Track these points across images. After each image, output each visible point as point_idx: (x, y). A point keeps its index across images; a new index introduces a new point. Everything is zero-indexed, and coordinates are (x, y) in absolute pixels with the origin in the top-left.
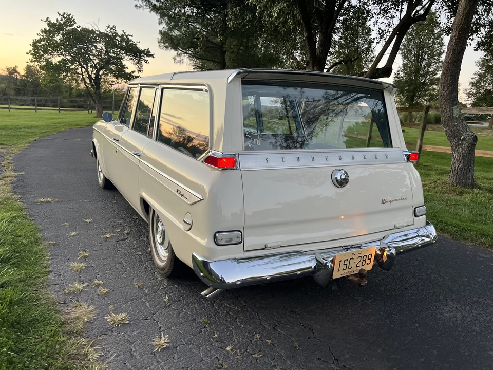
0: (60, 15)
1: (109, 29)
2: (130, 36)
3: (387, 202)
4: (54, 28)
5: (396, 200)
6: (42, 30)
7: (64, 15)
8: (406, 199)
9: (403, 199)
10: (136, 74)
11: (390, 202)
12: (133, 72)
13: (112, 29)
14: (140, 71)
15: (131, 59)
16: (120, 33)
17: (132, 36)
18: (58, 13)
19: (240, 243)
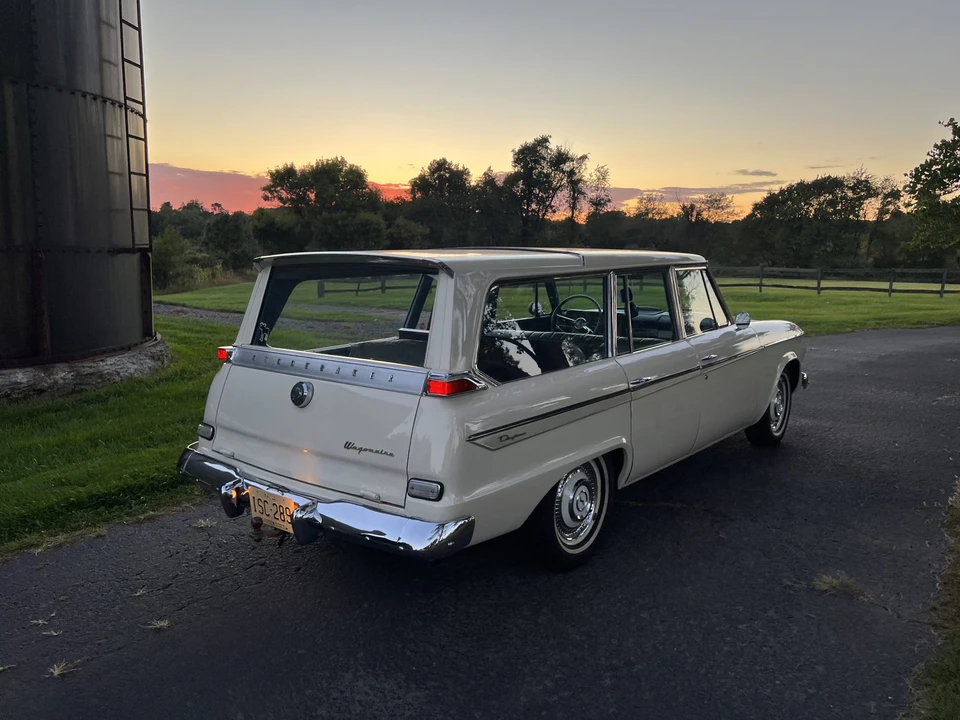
3: (355, 448)
5: (371, 451)
6: (936, 145)
8: (391, 455)
9: (386, 453)
11: (360, 449)
19: (210, 439)
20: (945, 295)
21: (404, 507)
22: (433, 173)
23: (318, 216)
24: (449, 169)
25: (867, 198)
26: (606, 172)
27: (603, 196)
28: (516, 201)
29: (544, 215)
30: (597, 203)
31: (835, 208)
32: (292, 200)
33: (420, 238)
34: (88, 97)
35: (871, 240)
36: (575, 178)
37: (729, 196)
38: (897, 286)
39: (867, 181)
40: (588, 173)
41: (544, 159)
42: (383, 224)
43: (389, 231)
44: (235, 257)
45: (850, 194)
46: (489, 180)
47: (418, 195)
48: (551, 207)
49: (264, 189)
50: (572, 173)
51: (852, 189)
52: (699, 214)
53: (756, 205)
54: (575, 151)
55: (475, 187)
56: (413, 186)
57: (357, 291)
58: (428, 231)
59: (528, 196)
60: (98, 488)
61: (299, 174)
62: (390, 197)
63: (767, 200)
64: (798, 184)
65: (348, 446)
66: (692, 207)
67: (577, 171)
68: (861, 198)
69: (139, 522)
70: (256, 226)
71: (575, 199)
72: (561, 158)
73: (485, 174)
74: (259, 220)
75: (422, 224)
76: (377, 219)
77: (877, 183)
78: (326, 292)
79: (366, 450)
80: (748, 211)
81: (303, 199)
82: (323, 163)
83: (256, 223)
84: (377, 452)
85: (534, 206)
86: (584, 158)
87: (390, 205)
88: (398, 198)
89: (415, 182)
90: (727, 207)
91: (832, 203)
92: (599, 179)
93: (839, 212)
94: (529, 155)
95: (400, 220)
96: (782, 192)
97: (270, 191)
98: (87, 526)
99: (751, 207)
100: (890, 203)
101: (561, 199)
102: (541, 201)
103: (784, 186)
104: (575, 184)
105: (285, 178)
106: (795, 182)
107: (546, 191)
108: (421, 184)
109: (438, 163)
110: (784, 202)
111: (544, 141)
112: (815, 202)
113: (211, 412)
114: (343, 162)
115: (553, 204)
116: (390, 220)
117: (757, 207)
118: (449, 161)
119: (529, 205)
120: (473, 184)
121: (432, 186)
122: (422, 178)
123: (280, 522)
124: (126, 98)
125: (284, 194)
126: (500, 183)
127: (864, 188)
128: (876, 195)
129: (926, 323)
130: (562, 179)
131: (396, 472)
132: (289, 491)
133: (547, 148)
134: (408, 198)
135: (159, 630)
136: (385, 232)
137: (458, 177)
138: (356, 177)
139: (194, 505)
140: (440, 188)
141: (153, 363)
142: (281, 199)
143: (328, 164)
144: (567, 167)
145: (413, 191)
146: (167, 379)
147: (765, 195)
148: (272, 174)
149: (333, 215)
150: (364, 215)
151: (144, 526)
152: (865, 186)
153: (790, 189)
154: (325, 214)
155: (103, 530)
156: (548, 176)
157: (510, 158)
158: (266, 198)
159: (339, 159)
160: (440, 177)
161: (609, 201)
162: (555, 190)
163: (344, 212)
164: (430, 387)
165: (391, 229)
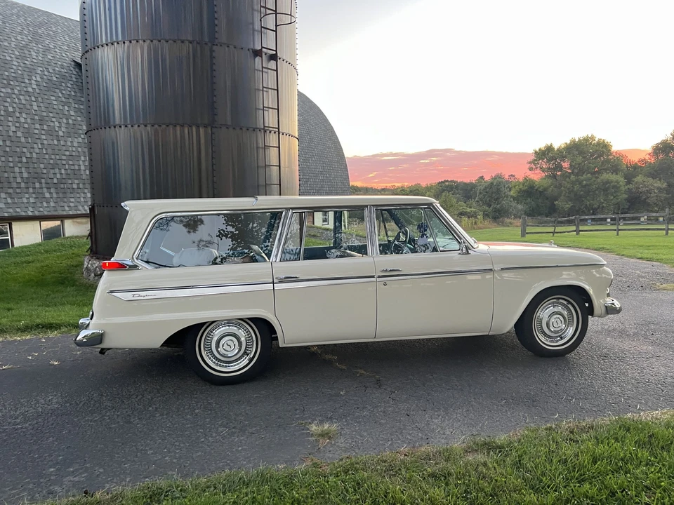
23: (567, 179)
32: (549, 168)
33: (656, 191)
34: (244, 129)
42: (622, 181)
43: (626, 187)
44: (496, 211)
47: (661, 156)
49: (530, 163)
56: (655, 150)
57: (554, 233)
58: (665, 185)
61: (556, 149)
62: (635, 159)
70: (520, 189)
74: (523, 185)
75: (660, 180)
76: (619, 178)
78: (527, 233)
81: (560, 168)
82: (575, 140)
83: (521, 186)
87: (635, 167)
88: (642, 161)
89: (657, 147)
95: (639, 178)
97: (535, 164)
105: (546, 154)
108: (662, 148)
114: (593, 138)
116: (629, 178)
122: (664, 143)
124: (264, 126)
125: (544, 165)
134: (653, 160)
136: (623, 189)
138: (604, 147)
142: (542, 169)
143: (579, 140)
145: (655, 154)
148: (536, 152)
149: (580, 177)
150: (605, 176)
154: (572, 176)
158: (531, 169)
159: (590, 136)
163: (589, 175)
165: (630, 186)
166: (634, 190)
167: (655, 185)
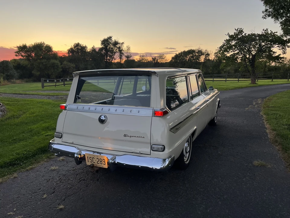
0: (236, 30)
1: (264, 31)
2: (276, 32)
3: (128, 136)
4: (232, 37)
5: (135, 137)
6: (225, 40)
7: (238, 29)
8: (143, 137)
9: (141, 137)
10: (281, 56)
11: (131, 136)
12: (280, 55)
13: (265, 31)
14: (284, 53)
15: (278, 46)
16: (269, 32)
17: (277, 32)
18: (235, 29)
19: (61, 138)
20: (227, 81)
21: (150, 155)
22: (75, 47)
23: (36, 62)
24: (80, 46)
25: (201, 56)
26: (130, 48)
27: (129, 54)
28: (103, 56)
29: (112, 61)
30: (128, 57)
31: (193, 58)
32: (26, 56)
33: (72, 68)
35: (203, 67)
36: (121, 49)
37: (165, 55)
38: (215, 79)
39: (201, 51)
40: (124, 48)
41: (111, 43)
42: (59, 64)
44: (7, 76)
45: (197, 54)
46: (94, 50)
47: (71, 54)
48: (114, 58)
49: (15, 52)
50: (119, 48)
51: (197, 53)
52: (157, 60)
53: (172, 57)
54: (120, 41)
55: (89, 52)
56: (68, 51)
57: (55, 86)
58: (75, 66)
59: (106, 54)
60: (7, 160)
61: (28, 47)
62: (61, 55)
63: (175, 56)
64: (183, 51)
65: (125, 136)
66: (155, 58)
67: (121, 47)
68: (199, 56)
69: (27, 170)
71: (121, 56)
72: (116, 43)
73: (92, 48)
75: (72, 63)
76: (57, 62)
77: (204, 51)
79: (133, 136)
80: (170, 59)
81: (29, 56)
82: (37, 44)
83: (13, 64)
84: (138, 137)
85: (108, 58)
86: (123, 43)
87: (61, 57)
88: (63, 55)
89: (69, 50)
90: (165, 58)
91: (192, 57)
92: (127, 50)
93: (194, 59)
94: (106, 42)
95: (65, 62)
96: (179, 54)
97: (18, 53)
98: (8, 174)
99: (171, 58)
100: (207, 57)
101: (117, 55)
102: (110, 56)
103: (180, 52)
104: (121, 51)
105: (23, 48)
106: (182, 51)
107: (112, 53)
108: (71, 51)
109: (76, 44)
110: (180, 56)
111: (110, 38)
112: (188, 57)
113: (59, 128)
114: (44, 43)
115: (114, 57)
116: (61, 62)
117: (173, 58)
118: (80, 43)
119: (107, 58)
120: (89, 51)
121: (75, 51)
122: (71, 49)
123: (100, 164)
125: (23, 54)
126: (97, 50)
127: (200, 53)
128: (203, 54)
129: (228, 89)
130: (117, 50)
131: (146, 143)
132: (102, 153)
133: (111, 40)
134: (67, 55)
135: (61, 209)
136: (60, 66)
137: (83, 48)
138: (49, 49)
139: (45, 162)
140: (78, 52)
141: (1, 113)
142: (22, 56)
143: (38, 44)
144: (118, 46)
145: (68, 53)
146: (9, 118)
147: (175, 55)
148: (18, 47)
149: (42, 61)
150: (53, 61)
151: (30, 171)
152: (201, 52)
153: (181, 53)
154: (39, 61)
155: (15, 175)
156: (112, 48)
157: (100, 43)
158: (16, 56)
159: (42, 42)
160: (78, 49)
161: (131, 56)
162: (115, 53)
163: (45, 60)
164: (156, 114)
165: (62, 66)
166: (64, 67)
167: (72, 65)
